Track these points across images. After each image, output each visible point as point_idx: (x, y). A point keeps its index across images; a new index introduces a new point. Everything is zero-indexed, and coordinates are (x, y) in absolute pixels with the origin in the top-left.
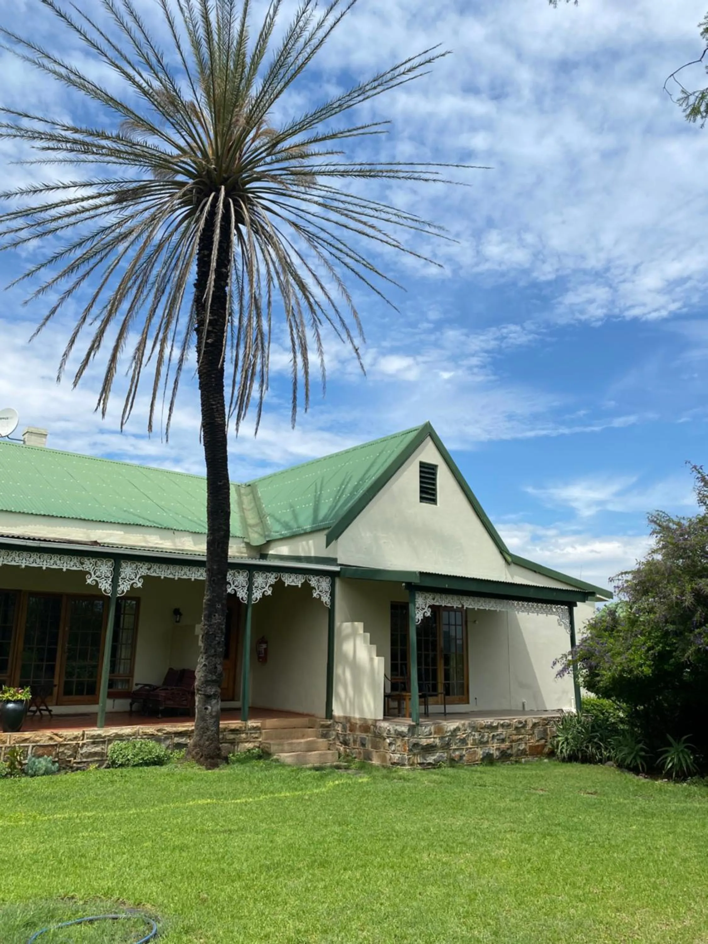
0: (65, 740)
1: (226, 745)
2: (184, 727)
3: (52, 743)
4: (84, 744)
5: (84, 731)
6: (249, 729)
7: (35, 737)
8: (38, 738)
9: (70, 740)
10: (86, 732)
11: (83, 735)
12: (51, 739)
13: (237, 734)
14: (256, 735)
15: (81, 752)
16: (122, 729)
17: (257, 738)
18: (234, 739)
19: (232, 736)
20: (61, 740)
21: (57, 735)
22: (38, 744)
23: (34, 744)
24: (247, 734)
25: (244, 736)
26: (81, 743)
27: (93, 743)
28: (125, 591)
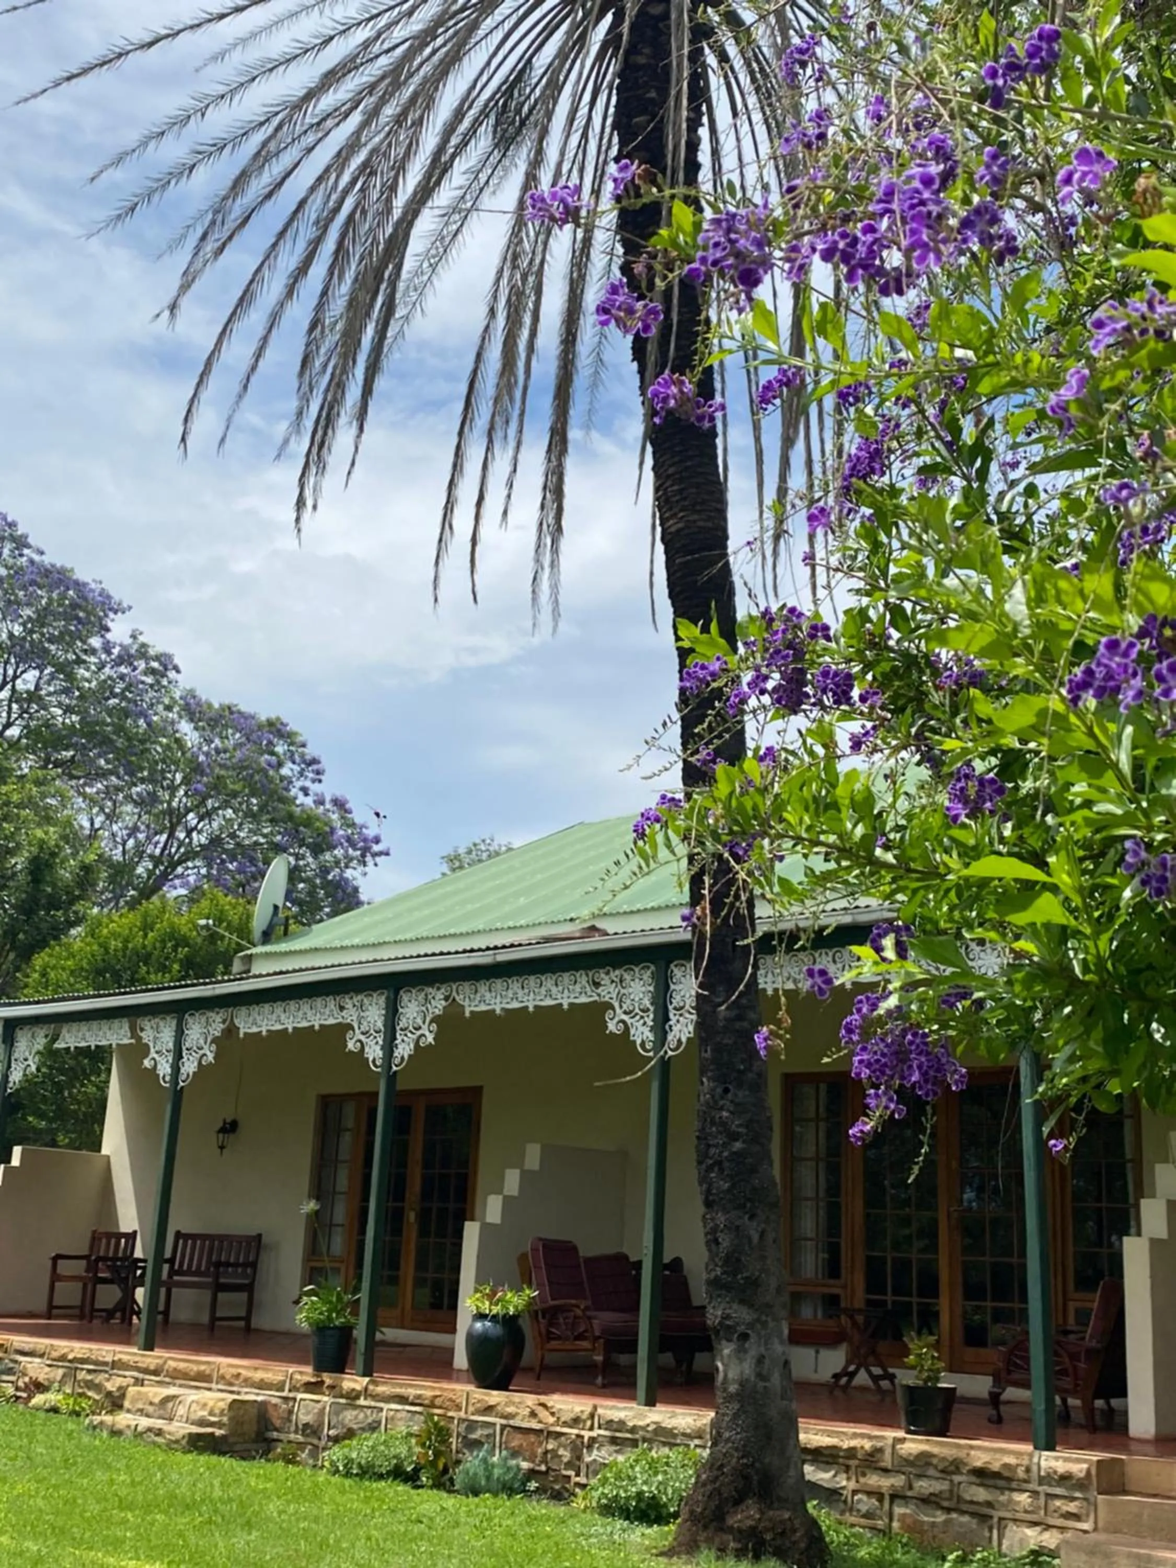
0: (557, 1423)
1: (965, 1519)
2: (830, 1434)
3: (534, 1425)
4: (593, 1440)
5: (595, 1408)
6: (1042, 1481)
7: (507, 1405)
8: (511, 1409)
9: (565, 1424)
10: (600, 1411)
11: (592, 1416)
12: (533, 1414)
13: (1002, 1490)
14: (1072, 1507)
15: (588, 1459)
16: (674, 1415)
17: (1076, 1517)
18: (989, 1504)
19: (981, 1494)
20: (552, 1420)
21: (543, 1405)
22: (512, 1422)
23: (504, 1422)
24: (1035, 1493)
25: (1023, 1499)
26: (587, 1434)
27: (613, 1441)
28: (684, 1040)
